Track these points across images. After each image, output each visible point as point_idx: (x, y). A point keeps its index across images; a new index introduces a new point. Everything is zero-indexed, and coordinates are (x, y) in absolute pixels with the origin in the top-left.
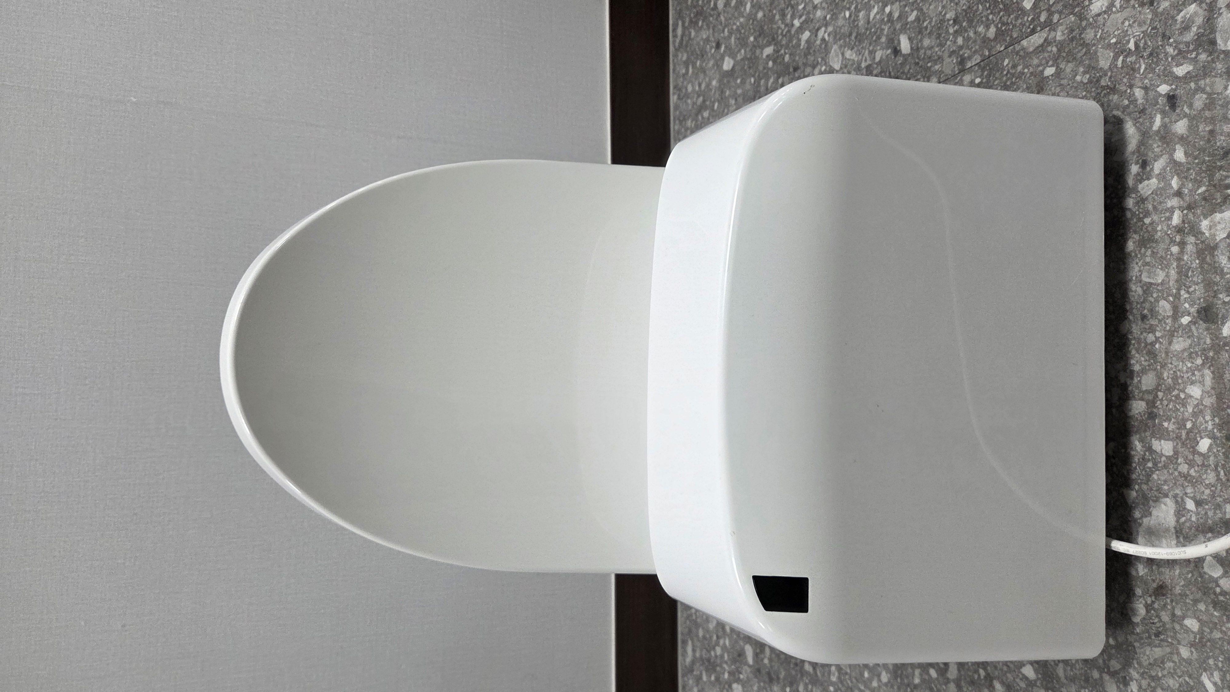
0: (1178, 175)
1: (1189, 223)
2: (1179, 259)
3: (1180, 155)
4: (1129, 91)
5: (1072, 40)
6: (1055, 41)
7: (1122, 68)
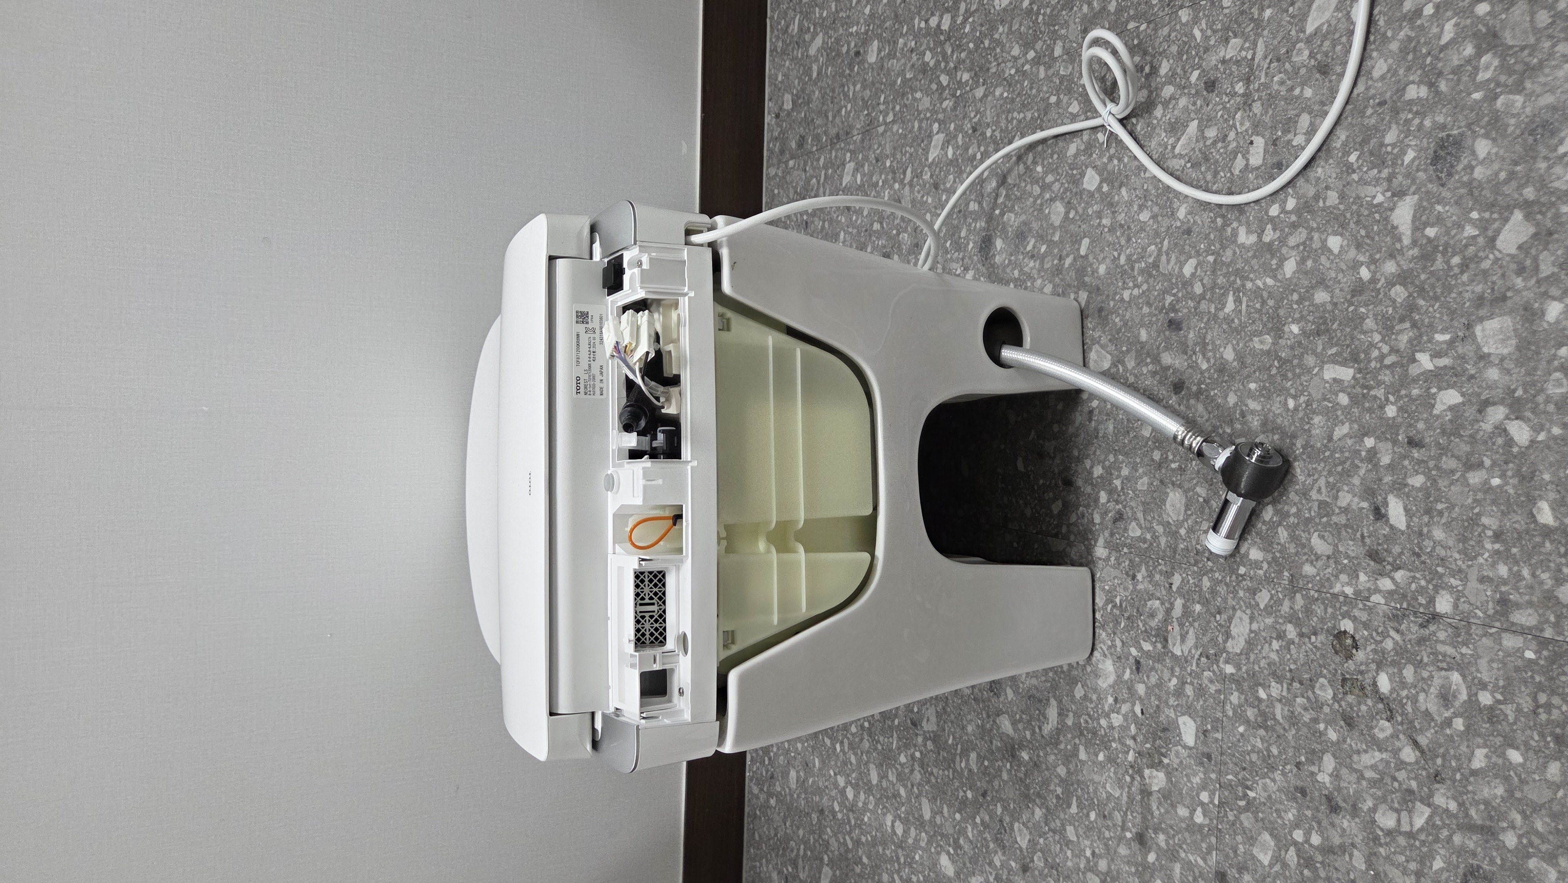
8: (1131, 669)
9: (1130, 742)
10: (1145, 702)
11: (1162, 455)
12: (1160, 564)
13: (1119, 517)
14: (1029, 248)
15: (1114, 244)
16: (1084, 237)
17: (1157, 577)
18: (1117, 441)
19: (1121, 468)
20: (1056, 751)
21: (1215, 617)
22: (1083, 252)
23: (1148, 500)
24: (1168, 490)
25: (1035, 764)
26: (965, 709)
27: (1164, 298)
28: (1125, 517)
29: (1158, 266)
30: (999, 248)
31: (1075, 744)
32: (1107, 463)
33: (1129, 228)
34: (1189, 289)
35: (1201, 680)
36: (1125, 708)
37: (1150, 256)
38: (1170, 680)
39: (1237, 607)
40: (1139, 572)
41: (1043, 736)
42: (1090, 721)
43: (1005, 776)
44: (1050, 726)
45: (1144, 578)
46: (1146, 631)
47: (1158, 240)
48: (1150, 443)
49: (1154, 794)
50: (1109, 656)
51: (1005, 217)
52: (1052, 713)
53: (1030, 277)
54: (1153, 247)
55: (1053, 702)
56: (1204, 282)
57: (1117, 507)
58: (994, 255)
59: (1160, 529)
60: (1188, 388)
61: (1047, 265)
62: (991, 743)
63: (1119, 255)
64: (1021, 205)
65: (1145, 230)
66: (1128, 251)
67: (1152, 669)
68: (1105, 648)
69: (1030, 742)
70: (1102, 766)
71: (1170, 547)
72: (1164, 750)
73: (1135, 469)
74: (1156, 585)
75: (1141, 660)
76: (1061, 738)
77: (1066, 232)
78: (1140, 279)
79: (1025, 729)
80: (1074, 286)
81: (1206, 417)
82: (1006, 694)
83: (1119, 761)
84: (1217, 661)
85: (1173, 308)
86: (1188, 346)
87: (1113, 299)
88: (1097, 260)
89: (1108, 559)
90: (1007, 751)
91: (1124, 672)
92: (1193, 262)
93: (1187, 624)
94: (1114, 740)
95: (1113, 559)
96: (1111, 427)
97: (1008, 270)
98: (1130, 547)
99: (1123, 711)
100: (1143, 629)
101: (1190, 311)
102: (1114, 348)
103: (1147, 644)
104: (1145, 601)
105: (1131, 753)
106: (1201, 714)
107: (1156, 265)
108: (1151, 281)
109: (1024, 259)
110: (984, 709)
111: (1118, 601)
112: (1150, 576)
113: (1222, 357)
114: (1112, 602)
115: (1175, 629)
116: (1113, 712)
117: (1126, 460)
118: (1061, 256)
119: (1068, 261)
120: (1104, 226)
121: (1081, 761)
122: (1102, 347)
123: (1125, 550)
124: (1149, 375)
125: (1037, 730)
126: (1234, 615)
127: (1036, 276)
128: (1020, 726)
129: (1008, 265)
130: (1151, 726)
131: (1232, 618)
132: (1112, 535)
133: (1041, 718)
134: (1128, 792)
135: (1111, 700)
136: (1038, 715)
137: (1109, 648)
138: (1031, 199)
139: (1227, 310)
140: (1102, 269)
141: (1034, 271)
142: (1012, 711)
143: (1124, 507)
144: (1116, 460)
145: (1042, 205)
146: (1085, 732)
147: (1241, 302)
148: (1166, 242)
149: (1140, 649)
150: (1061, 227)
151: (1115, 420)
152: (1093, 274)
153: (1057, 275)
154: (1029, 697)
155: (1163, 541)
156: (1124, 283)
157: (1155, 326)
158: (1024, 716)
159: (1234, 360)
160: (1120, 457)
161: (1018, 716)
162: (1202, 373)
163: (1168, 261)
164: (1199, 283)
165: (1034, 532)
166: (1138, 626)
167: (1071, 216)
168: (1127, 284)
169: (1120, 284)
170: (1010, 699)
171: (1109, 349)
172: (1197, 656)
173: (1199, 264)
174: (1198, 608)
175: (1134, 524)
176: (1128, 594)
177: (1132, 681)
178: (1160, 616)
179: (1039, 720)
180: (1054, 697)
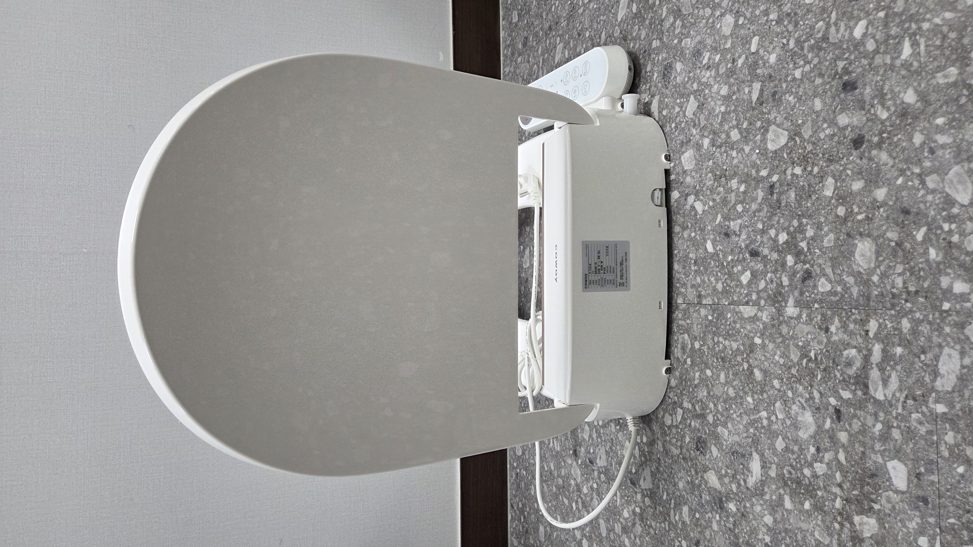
0: (840, 471)
1: (846, 512)
2: (839, 535)
3: (842, 457)
4: (810, 388)
5: (773, 326)
6: (762, 320)
7: (806, 368)
8: (832, 418)
9: (836, 490)
10: (849, 449)
11: (847, 210)
12: (854, 314)
13: (808, 276)
14: (704, 62)
15: (782, 33)
16: (754, 36)
17: (852, 326)
18: (800, 205)
19: (806, 230)
20: (762, 502)
21: (919, 357)
22: (753, 49)
23: (835, 255)
24: (857, 241)
25: (743, 515)
26: (675, 467)
27: (836, 65)
28: (814, 274)
29: (828, 39)
30: (679, 70)
31: (780, 494)
32: (792, 229)
33: (796, 14)
34: (862, 49)
35: (909, 422)
36: (828, 456)
37: (819, 32)
38: (874, 426)
39: (944, 344)
40: (832, 324)
41: (748, 488)
42: (793, 472)
43: (715, 527)
44: (754, 478)
45: (837, 329)
46: (844, 380)
47: (825, 15)
48: (833, 201)
49: (867, 540)
50: (808, 408)
51: (683, 43)
52: (755, 465)
53: (708, 86)
54: (821, 23)
55: (756, 456)
56: (877, 37)
57: (805, 267)
58: (676, 77)
59: (851, 280)
60: (868, 141)
61: (722, 70)
62: (701, 497)
63: (788, 41)
64: (696, 29)
65: (812, 11)
66: (796, 35)
67: (855, 416)
68: (803, 401)
69: (736, 494)
70: (809, 513)
71: (863, 296)
72: (874, 497)
73: (819, 227)
74: (852, 334)
75: (842, 409)
76: (766, 489)
77: (737, 37)
78: (810, 56)
79: (731, 482)
80: (748, 81)
81: (891, 162)
82: (711, 452)
83: (826, 508)
84: (926, 403)
85: (846, 71)
86: (865, 102)
87: (786, 81)
88: (768, 52)
89: (800, 316)
90: (715, 503)
91: (824, 422)
92: (863, 24)
93: (888, 368)
94: (819, 488)
95: (804, 316)
96: (792, 195)
97: (688, 86)
98: (821, 302)
99: (826, 460)
100: (841, 378)
101: (864, 70)
102: (790, 124)
103: (847, 392)
104: (841, 351)
105: (838, 500)
106: (911, 457)
107: (825, 38)
108: (822, 54)
109: (701, 72)
110: (692, 467)
111: (812, 354)
112: (844, 326)
113: (903, 102)
114: (807, 356)
115: (875, 374)
116: (816, 461)
117: (811, 222)
118: (734, 60)
119: (740, 62)
120: (772, 21)
121: (787, 510)
122: (778, 126)
123: (816, 306)
124: (827, 139)
125: (742, 482)
126: (941, 353)
127: (712, 83)
128: (726, 480)
129: (688, 82)
130: (857, 472)
131: (939, 356)
132: (802, 293)
133: (745, 471)
134: (838, 540)
135: (812, 450)
136: (743, 469)
137: (807, 400)
138: (704, 21)
139: (903, 57)
140: (773, 58)
141: (711, 79)
142: (718, 467)
143: (812, 266)
144: (801, 224)
145: (713, 22)
146: (789, 483)
147: (918, 45)
148: (834, 15)
149: (840, 398)
150: (731, 35)
151: (796, 188)
152: (764, 64)
153: (732, 76)
154: (733, 454)
155: (855, 291)
156: (795, 64)
157: (829, 93)
158: (729, 471)
159: (917, 101)
160: (804, 221)
161: (723, 472)
162: (883, 122)
163: (838, 31)
164: (872, 40)
165: (726, 303)
166: (835, 376)
167: (740, 22)
168: (798, 64)
169: (791, 66)
170: (715, 456)
171: (785, 126)
172: (902, 399)
173: (870, 23)
174: (899, 350)
175: (823, 280)
176: (822, 347)
177: (833, 430)
178: (858, 364)
179: (743, 474)
180: (756, 451)
